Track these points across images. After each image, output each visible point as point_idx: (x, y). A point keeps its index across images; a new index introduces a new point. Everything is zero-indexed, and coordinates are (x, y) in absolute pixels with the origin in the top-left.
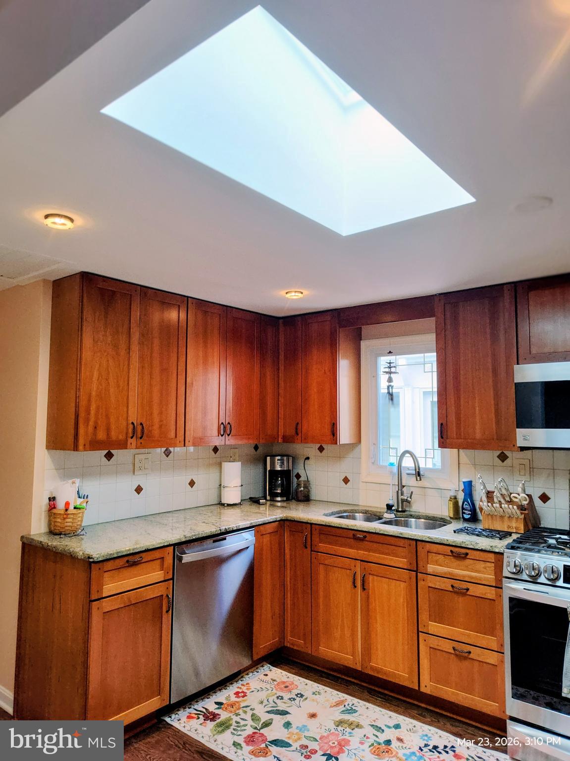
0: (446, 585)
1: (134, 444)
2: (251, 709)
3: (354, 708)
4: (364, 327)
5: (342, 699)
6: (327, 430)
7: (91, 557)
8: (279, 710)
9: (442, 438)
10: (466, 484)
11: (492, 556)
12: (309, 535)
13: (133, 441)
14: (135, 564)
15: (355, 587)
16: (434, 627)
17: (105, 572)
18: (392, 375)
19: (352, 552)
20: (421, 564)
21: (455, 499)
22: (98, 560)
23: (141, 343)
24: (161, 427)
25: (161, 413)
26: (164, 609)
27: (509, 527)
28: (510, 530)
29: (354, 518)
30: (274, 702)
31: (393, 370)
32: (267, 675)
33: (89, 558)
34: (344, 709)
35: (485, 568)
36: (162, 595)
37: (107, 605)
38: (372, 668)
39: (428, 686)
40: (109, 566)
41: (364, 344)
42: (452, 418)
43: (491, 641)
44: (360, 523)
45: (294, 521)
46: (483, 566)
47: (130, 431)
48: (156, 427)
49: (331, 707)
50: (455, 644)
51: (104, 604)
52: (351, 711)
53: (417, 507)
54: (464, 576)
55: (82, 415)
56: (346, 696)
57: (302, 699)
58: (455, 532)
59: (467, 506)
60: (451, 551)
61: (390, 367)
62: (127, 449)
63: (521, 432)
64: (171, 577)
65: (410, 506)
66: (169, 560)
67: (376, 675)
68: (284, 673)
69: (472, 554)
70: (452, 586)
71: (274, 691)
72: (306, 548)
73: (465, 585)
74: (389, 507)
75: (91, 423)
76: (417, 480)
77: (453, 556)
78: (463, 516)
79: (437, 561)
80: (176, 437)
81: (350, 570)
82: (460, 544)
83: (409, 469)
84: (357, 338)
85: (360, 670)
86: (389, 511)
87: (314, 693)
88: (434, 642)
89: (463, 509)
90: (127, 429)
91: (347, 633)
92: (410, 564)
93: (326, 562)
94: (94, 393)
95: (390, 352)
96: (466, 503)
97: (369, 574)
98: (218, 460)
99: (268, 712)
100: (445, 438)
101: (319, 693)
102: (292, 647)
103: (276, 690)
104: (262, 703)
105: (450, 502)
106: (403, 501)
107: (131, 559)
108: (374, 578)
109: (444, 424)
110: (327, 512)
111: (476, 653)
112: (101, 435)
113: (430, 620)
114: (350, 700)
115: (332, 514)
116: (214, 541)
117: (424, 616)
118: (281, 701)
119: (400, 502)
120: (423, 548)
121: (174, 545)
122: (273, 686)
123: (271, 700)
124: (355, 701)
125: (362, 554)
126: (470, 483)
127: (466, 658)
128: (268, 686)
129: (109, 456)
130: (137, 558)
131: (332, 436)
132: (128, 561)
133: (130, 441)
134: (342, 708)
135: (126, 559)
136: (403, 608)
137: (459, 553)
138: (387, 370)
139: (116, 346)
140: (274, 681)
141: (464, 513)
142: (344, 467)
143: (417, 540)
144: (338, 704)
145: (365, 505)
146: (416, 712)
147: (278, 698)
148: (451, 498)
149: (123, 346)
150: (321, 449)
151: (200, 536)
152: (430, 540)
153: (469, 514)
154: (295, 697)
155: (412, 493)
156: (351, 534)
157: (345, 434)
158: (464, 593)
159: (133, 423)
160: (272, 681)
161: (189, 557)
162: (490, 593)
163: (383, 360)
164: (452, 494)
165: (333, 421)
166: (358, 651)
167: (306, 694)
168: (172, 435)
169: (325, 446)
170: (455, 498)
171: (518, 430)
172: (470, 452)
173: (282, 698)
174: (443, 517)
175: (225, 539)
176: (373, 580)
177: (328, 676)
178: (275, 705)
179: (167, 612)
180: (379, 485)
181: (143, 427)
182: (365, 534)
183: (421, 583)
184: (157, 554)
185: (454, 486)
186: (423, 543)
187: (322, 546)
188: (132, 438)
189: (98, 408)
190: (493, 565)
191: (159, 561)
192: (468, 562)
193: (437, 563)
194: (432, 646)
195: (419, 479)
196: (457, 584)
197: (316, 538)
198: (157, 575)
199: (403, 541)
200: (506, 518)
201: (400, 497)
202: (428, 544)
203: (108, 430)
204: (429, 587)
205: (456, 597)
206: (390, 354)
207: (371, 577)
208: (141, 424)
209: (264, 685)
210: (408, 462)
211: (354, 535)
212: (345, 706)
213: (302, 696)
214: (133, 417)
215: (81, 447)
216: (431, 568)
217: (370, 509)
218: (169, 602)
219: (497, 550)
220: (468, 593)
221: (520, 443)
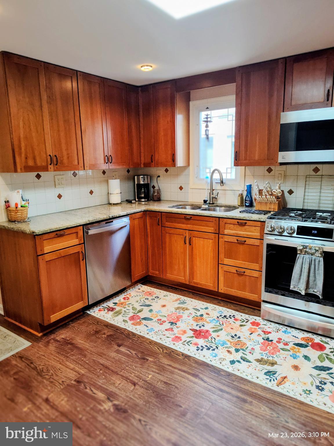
0: (234, 240)
1: (52, 168)
2: (132, 305)
3: (185, 301)
4: (191, 91)
5: (179, 298)
6: (170, 158)
7: (34, 232)
8: (146, 305)
9: (236, 160)
10: (248, 187)
11: (259, 223)
12: (160, 218)
13: (51, 167)
14: (61, 236)
15: (186, 243)
16: (227, 261)
17: (44, 240)
18: (209, 124)
19: (184, 226)
20: (221, 230)
21: (241, 196)
22: (39, 234)
23: (49, 103)
24: (68, 158)
25: (67, 149)
26: (81, 259)
27: (270, 208)
28: (270, 210)
29: (185, 208)
30: (144, 301)
31: (209, 119)
32: (140, 289)
33: (33, 233)
34: (180, 302)
35: (255, 230)
36: (79, 252)
37: (48, 258)
38: (194, 283)
39: (222, 289)
40: (46, 236)
41: (191, 103)
42: (243, 148)
43: (256, 266)
44: (188, 211)
45: (152, 211)
46: (254, 229)
47: (49, 160)
48: (65, 158)
49: (173, 301)
50: (237, 269)
51: (46, 257)
52: (184, 303)
53: (221, 201)
54: (244, 234)
55: (17, 150)
56: (181, 296)
57: (158, 299)
58: (240, 212)
59: (248, 199)
60: (238, 222)
61: (207, 118)
62: (48, 171)
63: (281, 154)
64: (83, 242)
65: (217, 201)
66: (81, 233)
67: (196, 285)
68: (149, 287)
69: (249, 223)
70: (237, 240)
71: (144, 296)
72: (159, 225)
73: (244, 239)
74: (205, 202)
75: (23, 155)
76: (221, 186)
77: (239, 225)
78: (245, 204)
79: (230, 228)
80: (78, 164)
81: (183, 235)
82: (243, 218)
83: (217, 180)
84: (188, 99)
85: (188, 284)
86: (205, 204)
87: (164, 296)
88: (226, 268)
89: (246, 200)
90: (47, 160)
91: (182, 267)
92: (215, 230)
93: (170, 232)
94: (22, 136)
95: (207, 108)
96: (247, 197)
97: (193, 237)
98: (106, 179)
99: (141, 306)
100: (238, 161)
101: (167, 296)
102: (152, 275)
103: (145, 296)
104: (137, 302)
105: (239, 197)
106: (213, 198)
107: (58, 233)
108: (195, 239)
109: (238, 152)
110: (170, 206)
111: (248, 272)
112: (31, 163)
113: (225, 258)
114: (183, 298)
115: (173, 207)
116: (106, 223)
117: (222, 256)
118: (148, 300)
119: (211, 198)
120: (223, 222)
121: (83, 225)
122: (143, 294)
123: (142, 300)
124: (186, 298)
125: (189, 227)
126: (251, 185)
127: (242, 275)
128: (141, 294)
129: (38, 176)
130: (62, 232)
131: (173, 162)
132: (57, 234)
133: (50, 166)
134: (179, 302)
135: (55, 233)
136: (211, 253)
137: (242, 223)
138: (206, 120)
139: (32, 104)
140: (144, 291)
141: (246, 203)
142: (180, 181)
143: (219, 218)
144: (176, 300)
145: (192, 201)
146: (216, 301)
147: (146, 299)
148: (239, 195)
149: (37, 104)
150: (167, 171)
151: (98, 220)
152: (226, 217)
153: (249, 203)
154: (155, 298)
155: (218, 193)
156: (183, 216)
157: (180, 161)
158: (243, 243)
159: (50, 155)
160: (142, 292)
161: (92, 232)
162: (257, 242)
163: (203, 114)
164: (240, 192)
165: (173, 153)
166: (187, 275)
167: (160, 297)
168: (76, 163)
169: (168, 168)
170: (242, 194)
171: (279, 153)
172: (252, 167)
173: (148, 299)
174: (235, 206)
175: (112, 222)
176: (195, 240)
177: (172, 288)
178: (144, 302)
179: (83, 260)
180: (199, 190)
181: (57, 158)
182: (191, 216)
183: (221, 240)
184: (74, 230)
185: (242, 189)
186: (223, 219)
187: (168, 224)
188: (51, 164)
189: (26, 146)
190: (259, 228)
191: (75, 234)
192: (246, 227)
193: (230, 229)
194: (225, 270)
195: (222, 185)
196: (240, 239)
197: (164, 220)
198: (75, 241)
199: (212, 218)
200: (268, 204)
201: (212, 196)
202: (225, 220)
203: (34, 159)
204: (225, 241)
205: (239, 245)
206: (208, 109)
207: (194, 238)
208: (55, 156)
209: (138, 294)
210: (216, 176)
211: (185, 217)
212: (180, 301)
213: (158, 297)
214: (50, 151)
215: (19, 170)
216: (226, 232)
217: (194, 203)
218: (83, 255)
219: (262, 220)
220: (246, 243)
221: (280, 160)
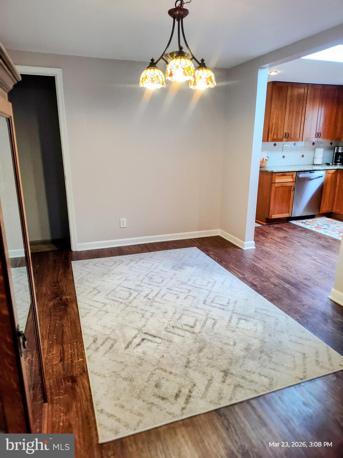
1: (285, 140)
13: (285, 139)
14: (285, 175)
17: (276, 176)
23: (290, 104)
24: (294, 134)
25: (295, 129)
26: (292, 190)
33: (272, 171)
36: (292, 186)
37: (276, 185)
40: (277, 174)
47: (284, 135)
48: (292, 134)
55: (270, 130)
62: (283, 141)
64: (295, 181)
66: (295, 176)
75: (273, 133)
80: (299, 138)
90: (283, 135)
94: (274, 124)
98: (314, 148)
102: (335, 212)
107: (283, 173)
112: (275, 137)
116: (310, 173)
121: (297, 172)
129: (275, 145)
130: (285, 173)
132: (282, 174)
133: (284, 139)
135: (282, 173)
139: (281, 106)
149: (284, 106)
151: (306, 170)
159: (285, 133)
160: (326, 220)
161: (301, 175)
168: (298, 137)
173: (328, 223)
175: (314, 172)
178: (325, 223)
181: (288, 134)
184: (291, 174)
188: (284, 138)
189: (275, 128)
191: (291, 176)
198: (291, 180)
203: (277, 135)
214: (285, 131)
215: (269, 141)
218: (293, 188)
